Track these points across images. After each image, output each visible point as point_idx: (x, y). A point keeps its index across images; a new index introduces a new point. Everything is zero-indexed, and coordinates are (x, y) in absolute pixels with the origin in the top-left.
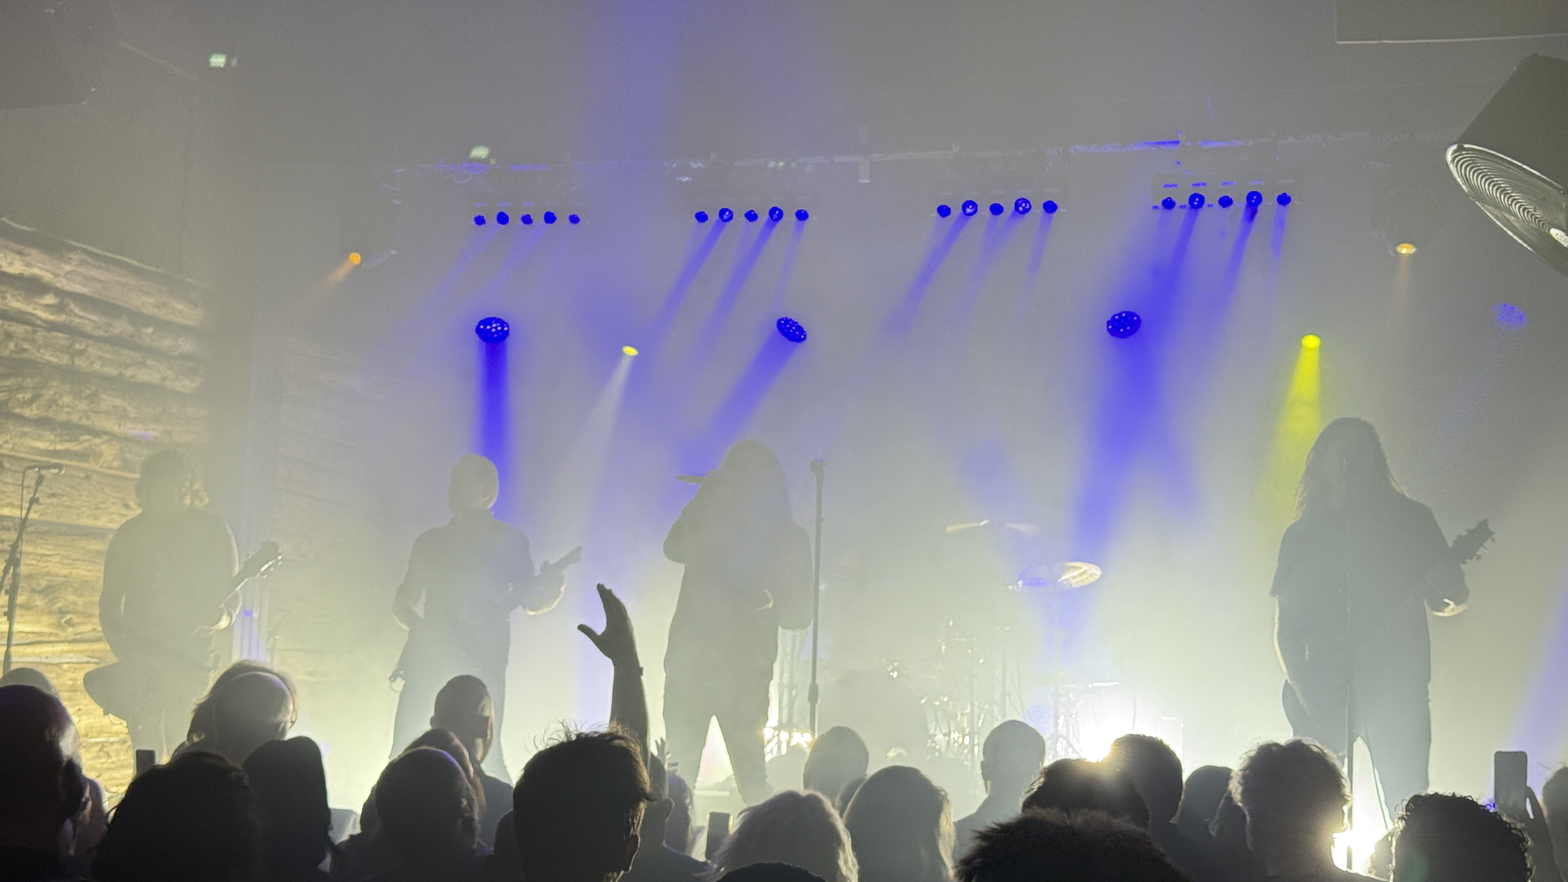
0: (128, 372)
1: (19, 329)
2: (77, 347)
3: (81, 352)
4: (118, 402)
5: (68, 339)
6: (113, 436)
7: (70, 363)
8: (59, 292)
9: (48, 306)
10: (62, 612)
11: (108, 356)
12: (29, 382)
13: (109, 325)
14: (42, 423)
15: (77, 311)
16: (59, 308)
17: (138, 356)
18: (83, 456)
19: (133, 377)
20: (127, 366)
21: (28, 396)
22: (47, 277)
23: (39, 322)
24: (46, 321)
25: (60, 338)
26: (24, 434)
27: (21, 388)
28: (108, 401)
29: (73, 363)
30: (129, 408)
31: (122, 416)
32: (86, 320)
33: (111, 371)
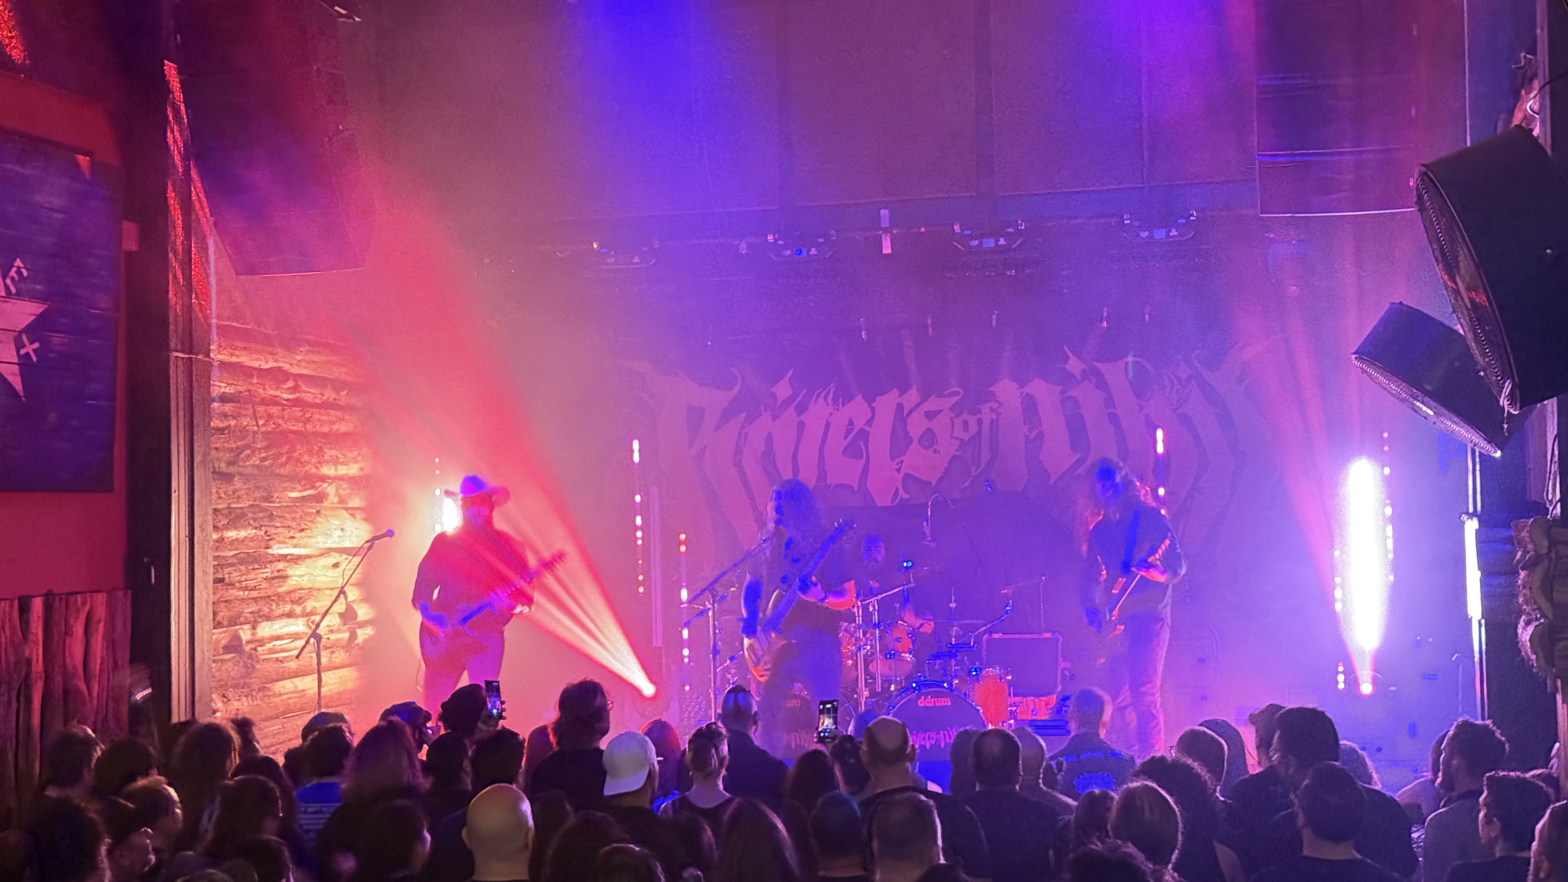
0: (335, 427)
1: (274, 410)
2: (307, 416)
3: (308, 420)
4: (333, 452)
5: (301, 411)
6: (333, 479)
7: (303, 429)
8: (295, 377)
9: (289, 388)
11: (324, 418)
12: (284, 450)
13: (322, 394)
14: (293, 477)
15: (304, 388)
16: (295, 389)
17: (339, 414)
18: (317, 498)
19: (338, 430)
20: (334, 423)
21: (284, 459)
22: (286, 367)
23: (284, 402)
24: (287, 400)
25: (297, 411)
26: (286, 489)
27: (280, 455)
28: (330, 453)
29: (305, 428)
30: (340, 456)
31: (336, 462)
32: (310, 393)
33: (326, 429)
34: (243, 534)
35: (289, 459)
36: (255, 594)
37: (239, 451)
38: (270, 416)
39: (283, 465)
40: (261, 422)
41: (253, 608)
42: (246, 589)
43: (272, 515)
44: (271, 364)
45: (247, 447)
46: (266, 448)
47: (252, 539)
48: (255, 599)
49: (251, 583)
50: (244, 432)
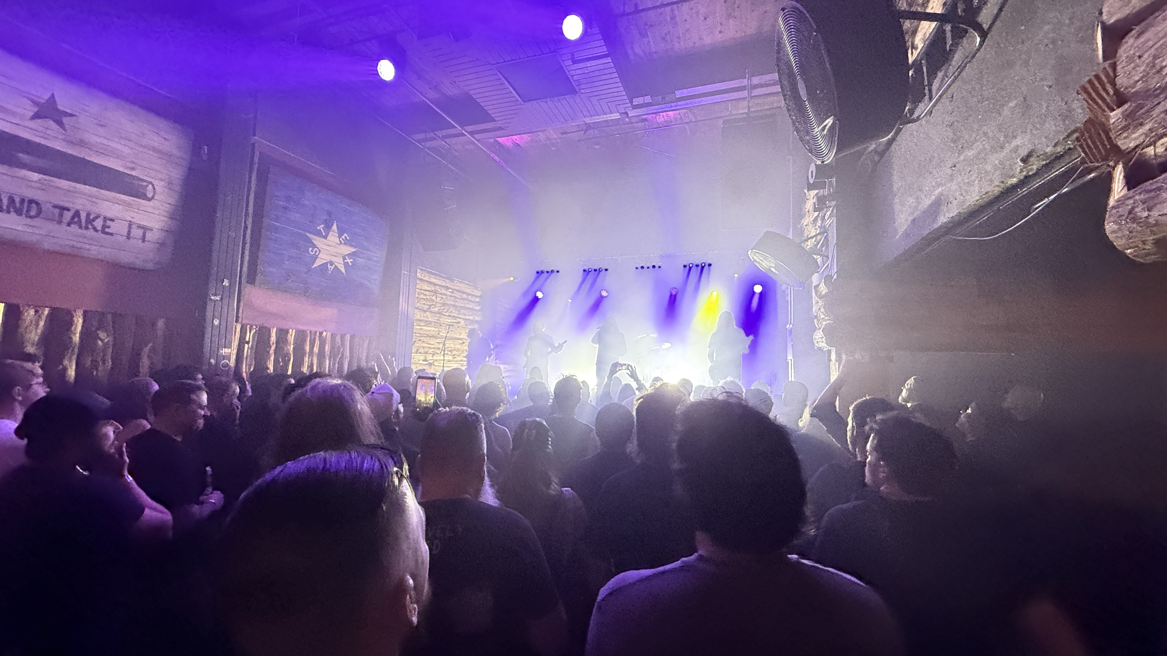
1: (444, 297)
3: (457, 301)
4: (464, 311)
6: (463, 319)
8: (451, 289)
9: (450, 292)
10: (454, 355)
11: (462, 302)
12: (446, 308)
13: (462, 296)
14: (449, 316)
15: (456, 293)
16: (452, 292)
17: (468, 302)
18: (458, 323)
21: (446, 310)
22: (449, 286)
25: (453, 298)
26: (445, 318)
27: (445, 309)
28: (462, 311)
31: (465, 315)
32: (458, 295)
33: (463, 305)
34: (429, 329)
35: (448, 311)
36: (433, 346)
37: (430, 306)
38: (442, 298)
39: (446, 312)
40: (438, 299)
41: (433, 350)
42: (429, 344)
43: (441, 325)
44: (444, 284)
45: (433, 305)
46: (440, 307)
47: (433, 331)
48: (434, 348)
49: (432, 343)
50: (433, 301)
